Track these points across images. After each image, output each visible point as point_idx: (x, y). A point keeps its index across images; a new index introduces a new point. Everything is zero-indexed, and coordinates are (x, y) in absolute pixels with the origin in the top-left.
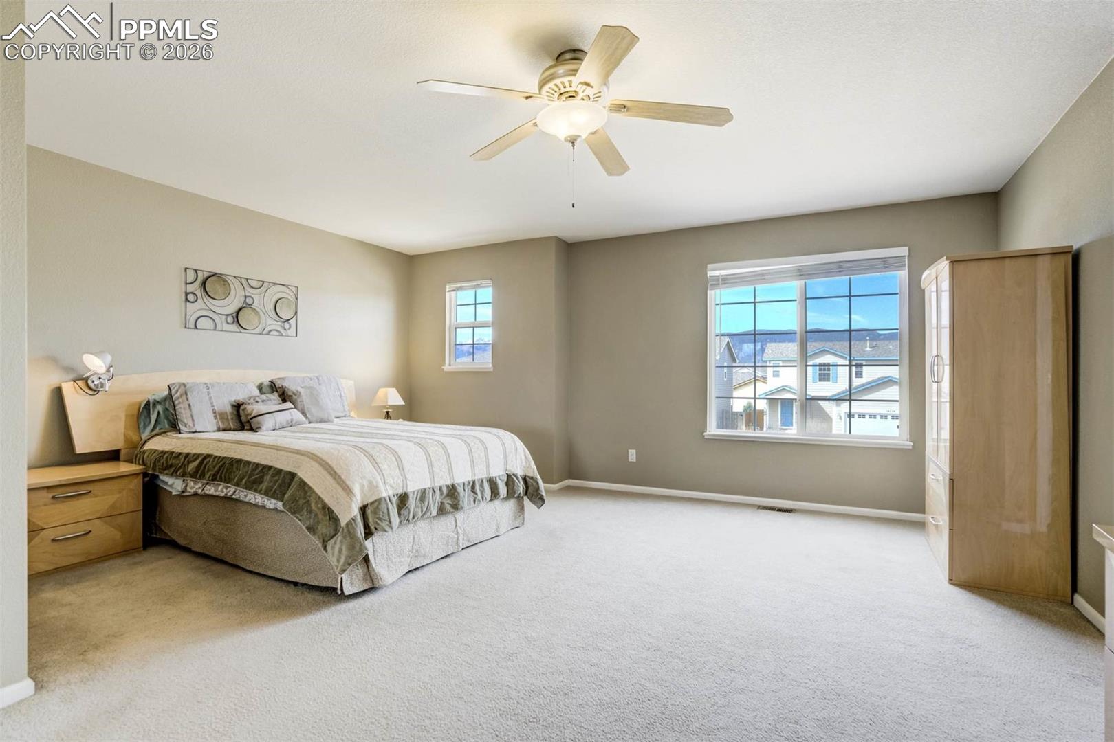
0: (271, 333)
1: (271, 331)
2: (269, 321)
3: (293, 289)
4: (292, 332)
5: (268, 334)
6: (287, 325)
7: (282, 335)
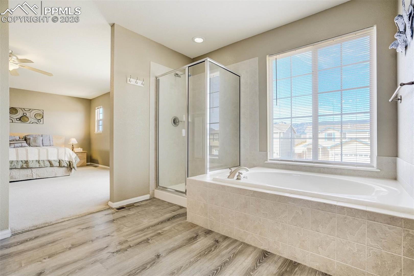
0: (33, 123)
1: (33, 122)
2: (32, 120)
3: (42, 111)
4: (42, 122)
5: (32, 123)
6: (39, 121)
7: (37, 123)
